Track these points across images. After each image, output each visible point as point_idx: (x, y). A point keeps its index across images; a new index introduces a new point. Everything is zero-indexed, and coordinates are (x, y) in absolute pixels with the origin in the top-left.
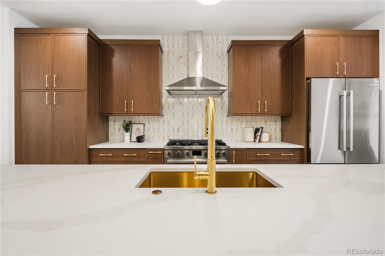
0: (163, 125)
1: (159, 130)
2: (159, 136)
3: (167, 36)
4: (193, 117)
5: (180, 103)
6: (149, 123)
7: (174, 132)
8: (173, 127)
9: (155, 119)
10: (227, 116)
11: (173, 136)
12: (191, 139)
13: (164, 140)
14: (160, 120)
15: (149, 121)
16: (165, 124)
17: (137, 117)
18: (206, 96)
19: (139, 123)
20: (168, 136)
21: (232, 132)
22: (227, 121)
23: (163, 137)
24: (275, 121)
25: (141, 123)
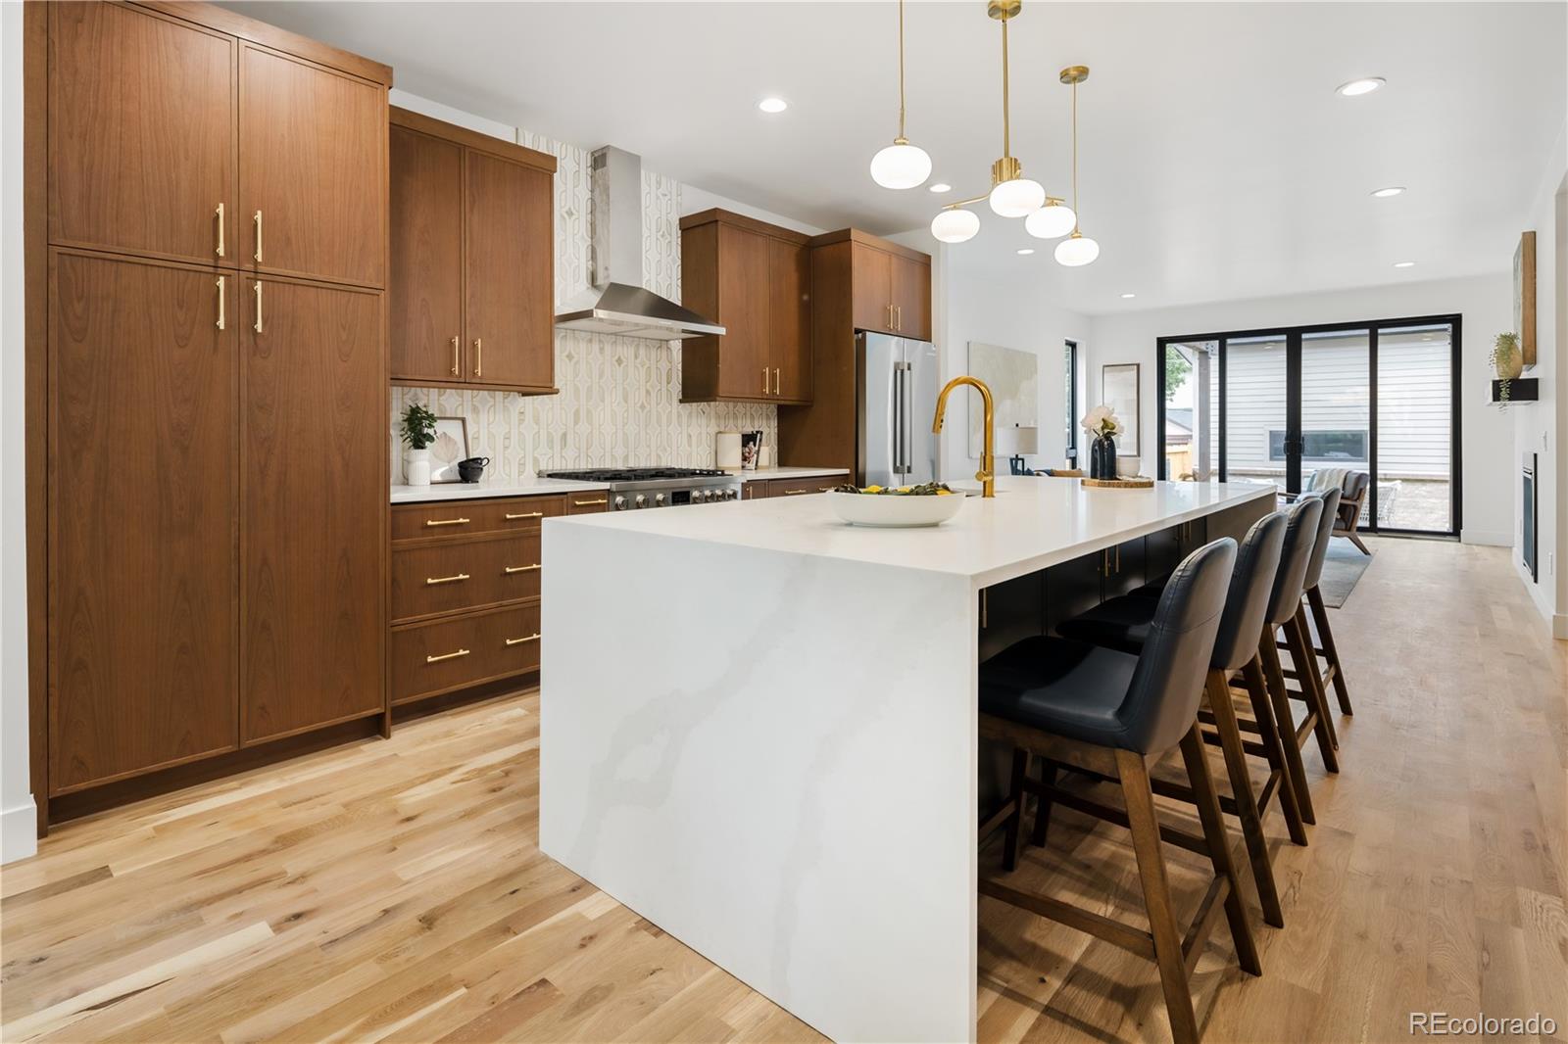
0: (520, 424)
1: (507, 443)
2: (510, 463)
3: (532, 134)
4: (603, 401)
5: (567, 356)
6: (475, 416)
7: (552, 448)
8: (548, 432)
9: (497, 404)
10: (681, 401)
11: (551, 461)
12: (598, 467)
13: (523, 472)
14: (511, 408)
15: (475, 410)
16: (526, 422)
17: (434, 392)
18: (633, 341)
19: (443, 416)
20: (536, 461)
21: (690, 445)
22: (679, 415)
23: (522, 465)
24: (768, 418)
25: (449, 416)
